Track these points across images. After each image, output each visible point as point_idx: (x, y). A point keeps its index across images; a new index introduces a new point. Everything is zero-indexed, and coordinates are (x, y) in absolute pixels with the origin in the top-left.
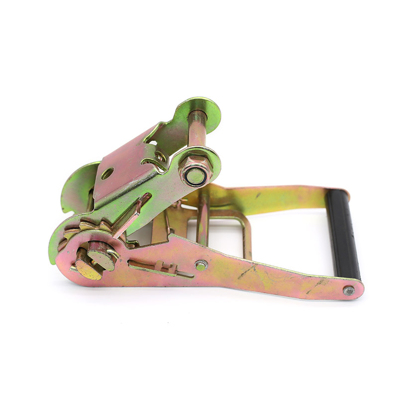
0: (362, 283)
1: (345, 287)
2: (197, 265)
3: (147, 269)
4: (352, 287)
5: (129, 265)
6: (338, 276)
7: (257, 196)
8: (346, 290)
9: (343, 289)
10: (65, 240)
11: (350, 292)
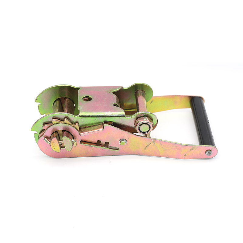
0: (216, 148)
1: (206, 151)
2: (120, 142)
3: (92, 145)
4: (211, 150)
5: (81, 143)
6: (202, 145)
7: (151, 103)
8: (207, 152)
9: (206, 152)
10: (43, 130)
11: (210, 154)
